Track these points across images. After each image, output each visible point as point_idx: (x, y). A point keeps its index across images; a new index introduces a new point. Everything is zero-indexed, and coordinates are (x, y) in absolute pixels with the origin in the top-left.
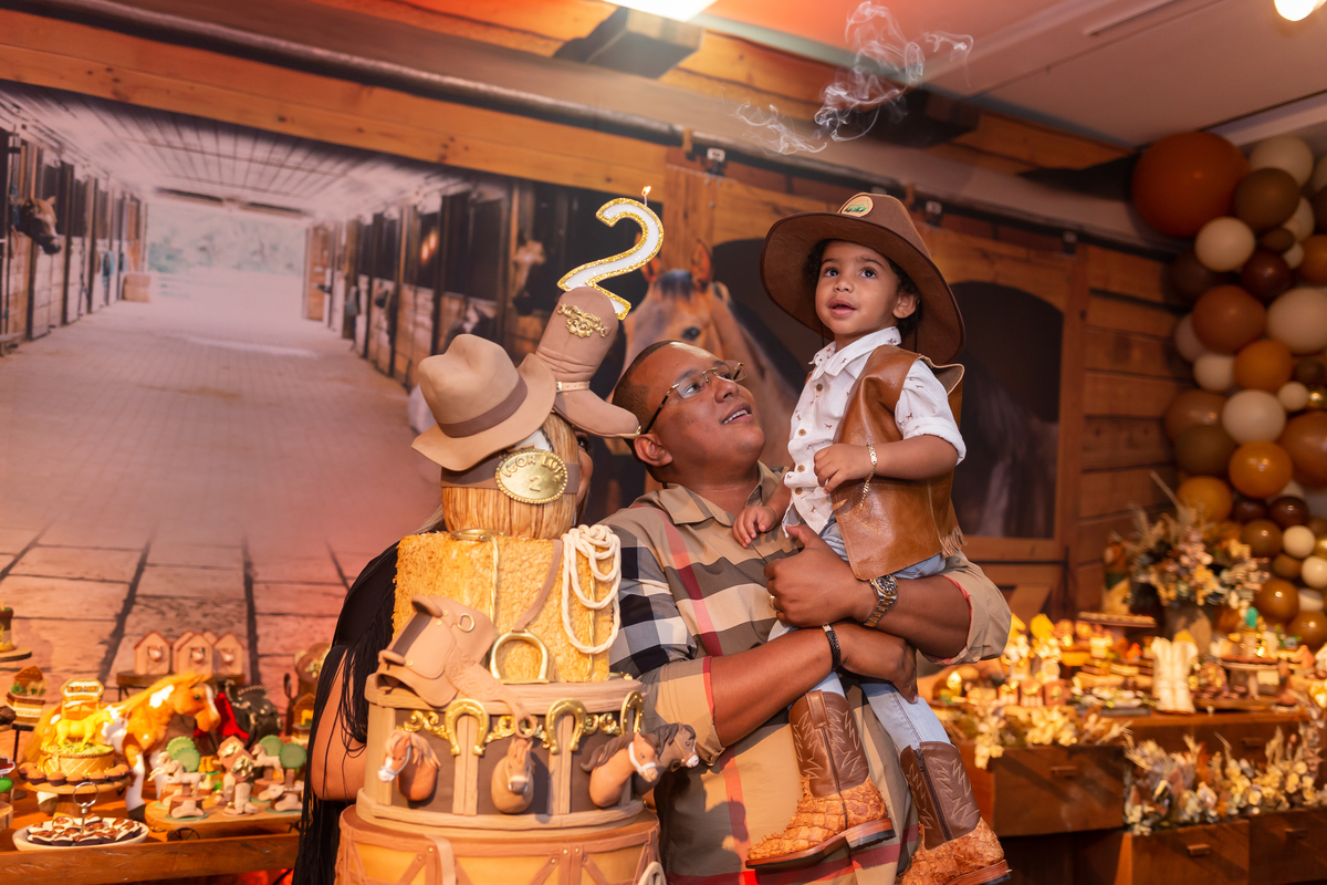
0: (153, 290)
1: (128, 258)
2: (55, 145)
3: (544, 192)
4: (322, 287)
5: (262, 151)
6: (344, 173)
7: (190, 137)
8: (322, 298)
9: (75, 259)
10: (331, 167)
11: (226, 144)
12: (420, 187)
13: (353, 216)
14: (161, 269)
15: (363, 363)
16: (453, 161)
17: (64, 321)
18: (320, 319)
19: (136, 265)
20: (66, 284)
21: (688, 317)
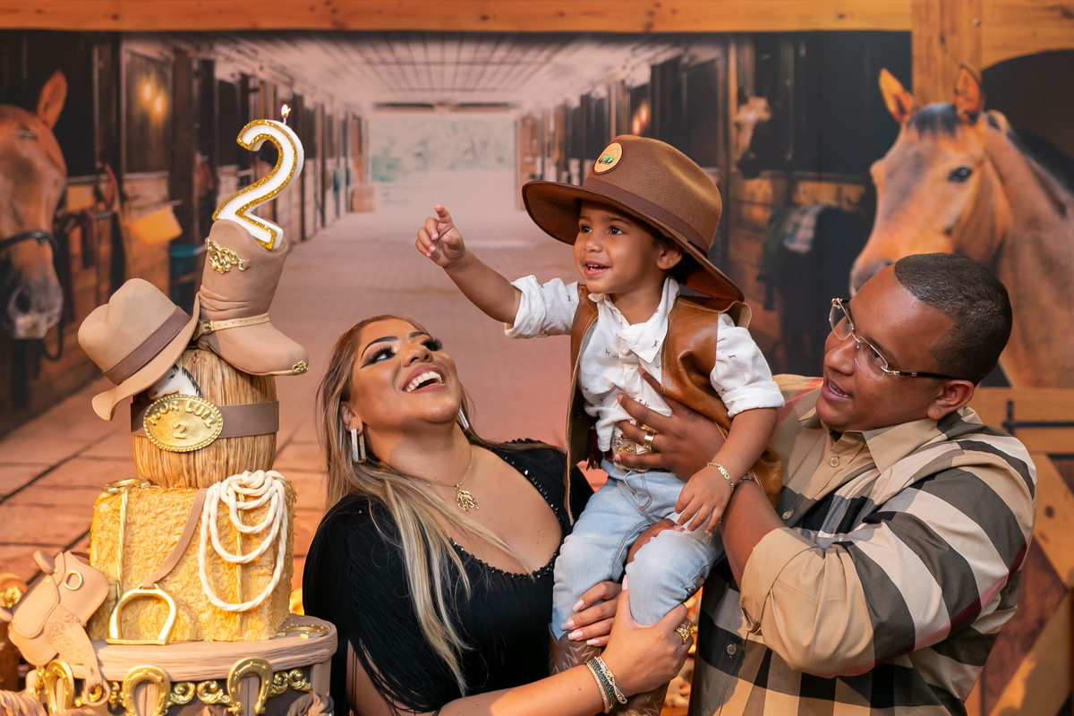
0: (377, 200)
1: (353, 173)
2: (287, 79)
3: (765, 44)
5: (467, 52)
6: (548, 60)
7: (401, 51)
10: (535, 56)
11: (434, 52)
12: (627, 60)
13: (560, 101)
14: (383, 179)
16: (660, 28)
17: (303, 237)
19: (361, 178)
20: (303, 204)
21: (953, 157)
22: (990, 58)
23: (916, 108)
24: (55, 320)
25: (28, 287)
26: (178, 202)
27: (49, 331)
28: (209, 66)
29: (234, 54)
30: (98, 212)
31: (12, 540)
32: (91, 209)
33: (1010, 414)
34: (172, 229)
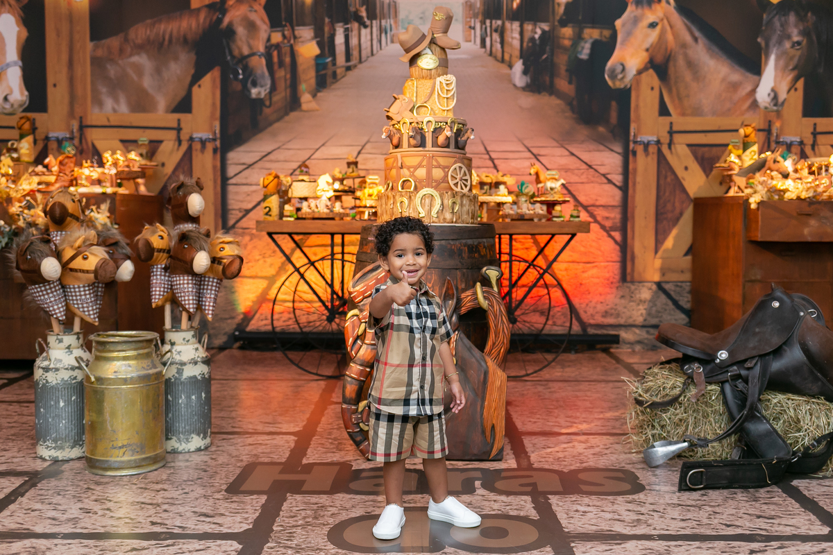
1: (393, 26)
4: (470, 27)
8: (470, 32)
9: (375, 29)
15: (490, 58)
17: (372, 54)
18: (470, 41)
19: (396, 28)
20: (372, 40)
21: (651, 17)
24: (268, 91)
25: (255, 76)
26: (318, 39)
27: (266, 95)
30: (284, 44)
31: (253, 183)
32: (281, 42)
33: (671, 128)
34: (317, 51)
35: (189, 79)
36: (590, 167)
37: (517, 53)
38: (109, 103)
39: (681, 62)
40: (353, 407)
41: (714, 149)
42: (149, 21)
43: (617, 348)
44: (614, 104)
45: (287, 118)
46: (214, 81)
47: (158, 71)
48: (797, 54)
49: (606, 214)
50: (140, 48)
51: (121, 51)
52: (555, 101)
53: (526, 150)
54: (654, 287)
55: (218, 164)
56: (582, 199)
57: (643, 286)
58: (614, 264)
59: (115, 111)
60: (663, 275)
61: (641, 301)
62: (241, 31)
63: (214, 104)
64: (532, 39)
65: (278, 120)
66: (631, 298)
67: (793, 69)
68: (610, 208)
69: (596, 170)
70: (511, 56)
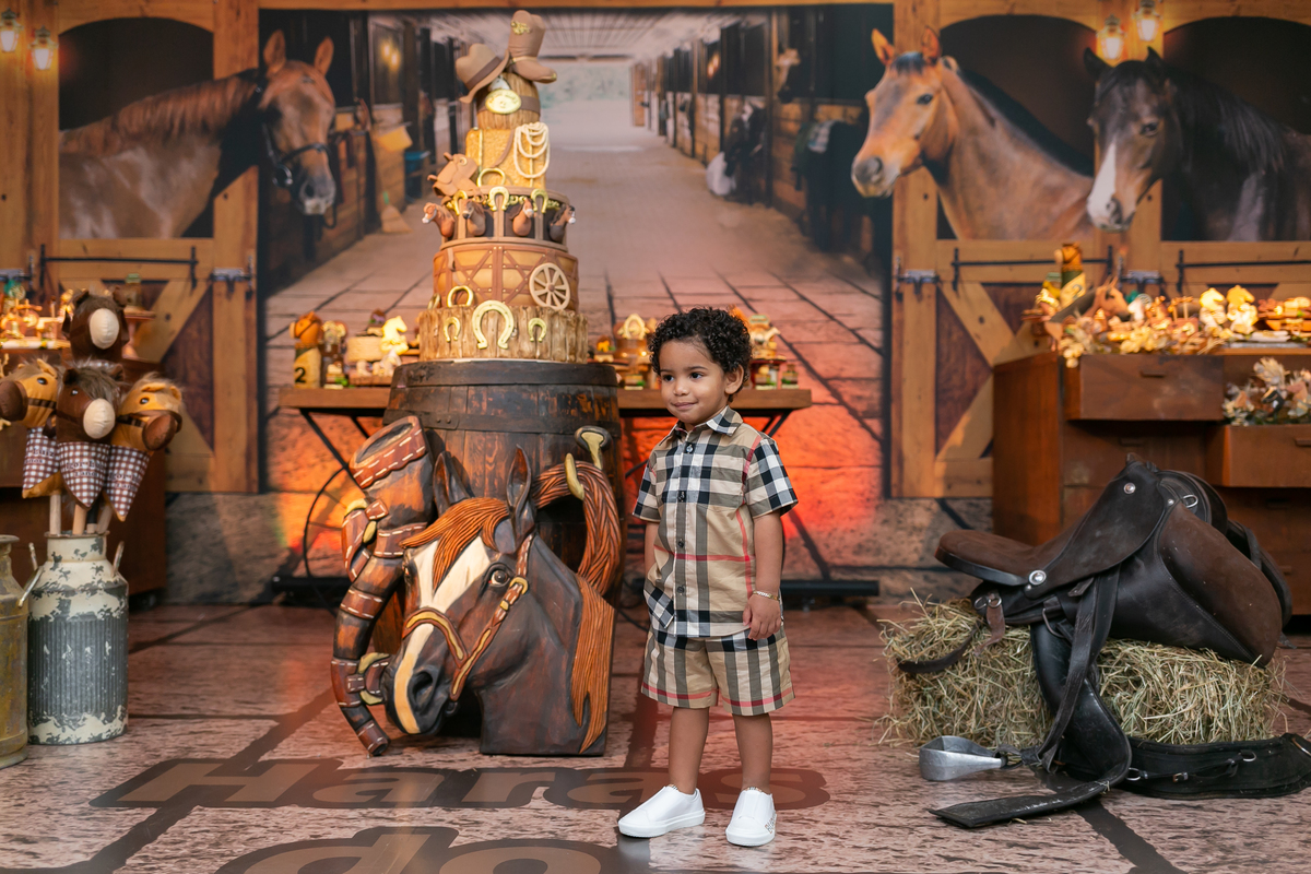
3: (795, 12)
4: (643, 104)
5: (598, 21)
6: (652, 26)
8: (643, 111)
10: (643, 23)
11: (576, 21)
12: (704, 25)
13: (660, 53)
15: (674, 151)
18: (642, 125)
21: (921, 87)
22: (946, 21)
23: (896, 56)
24: (331, 203)
25: (312, 180)
26: (409, 124)
27: (327, 210)
28: (427, 33)
29: (443, 25)
30: (356, 131)
32: (352, 129)
33: (956, 257)
34: (406, 141)
35: (209, 186)
36: (831, 318)
37: (714, 142)
38: (86, 224)
39: (969, 155)
40: (350, 664)
41: (1025, 291)
42: (149, 99)
43: (878, 603)
44: (866, 221)
45: (360, 245)
46: (247, 188)
47: (162, 174)
48: (1150, 143)
49: (857, 391)
50: (135, 139)
51: (107, 144)
52: (775, 216)
53: (731, 292)
54: (935, 506)
55: (253, 315)
56: (819, 368)
57: (918, 505)
58: (871, 469)
59: (94, 235)
60: (949, 487)
61: (916, 529)
62: (290, 112)
63: (247, 224)
64: (739, 122)
65: (347, 246)
66: (899, 525)
67: (1145, 167)
68: (863, 382)
69: (840, 323)
70: (706, 148)
